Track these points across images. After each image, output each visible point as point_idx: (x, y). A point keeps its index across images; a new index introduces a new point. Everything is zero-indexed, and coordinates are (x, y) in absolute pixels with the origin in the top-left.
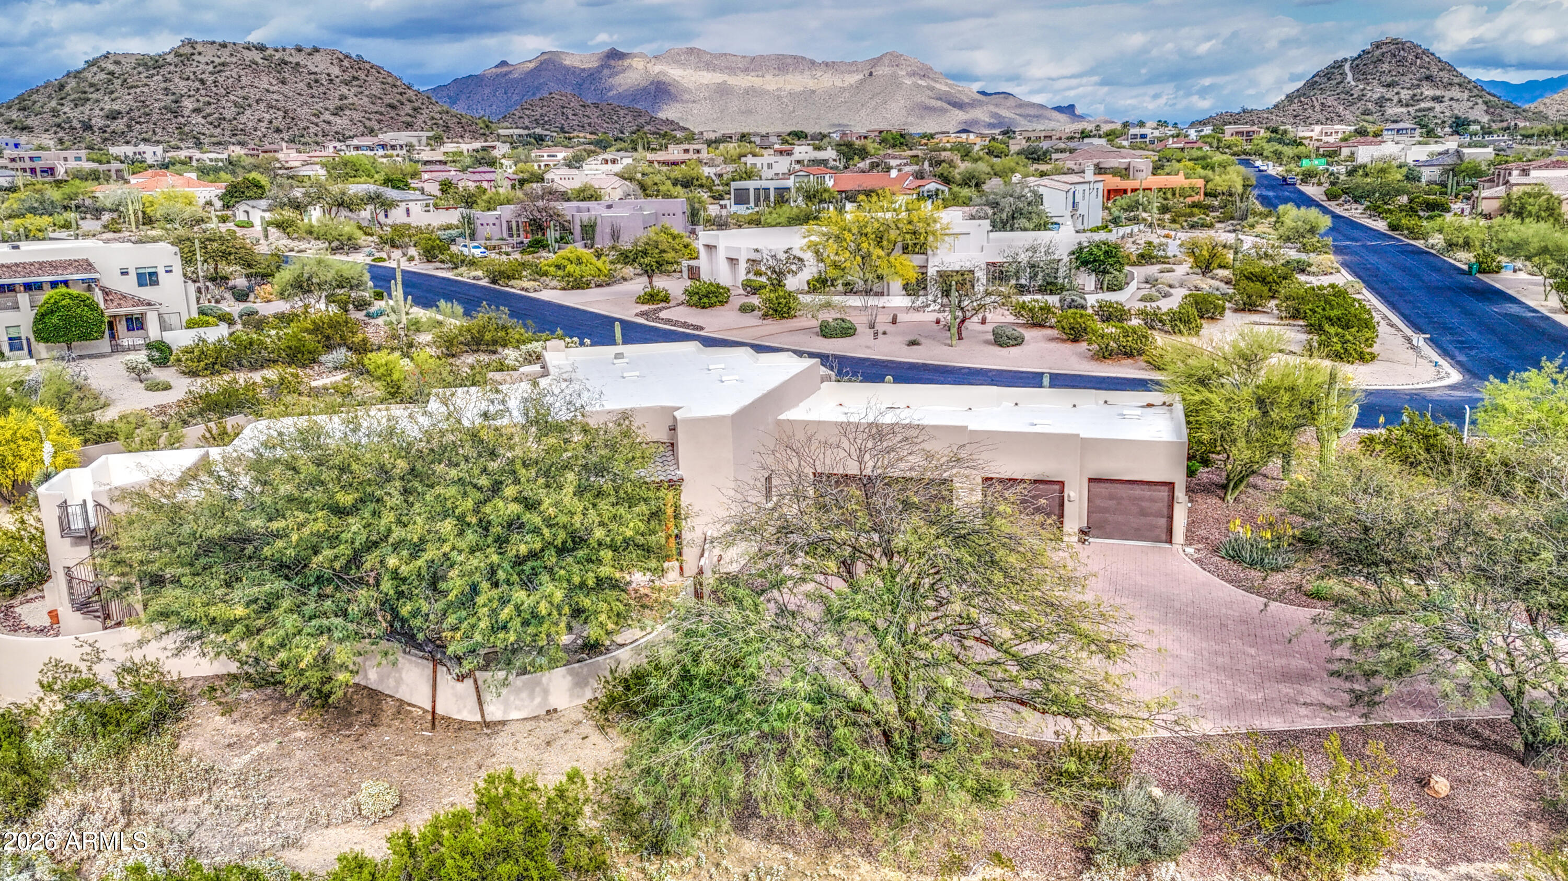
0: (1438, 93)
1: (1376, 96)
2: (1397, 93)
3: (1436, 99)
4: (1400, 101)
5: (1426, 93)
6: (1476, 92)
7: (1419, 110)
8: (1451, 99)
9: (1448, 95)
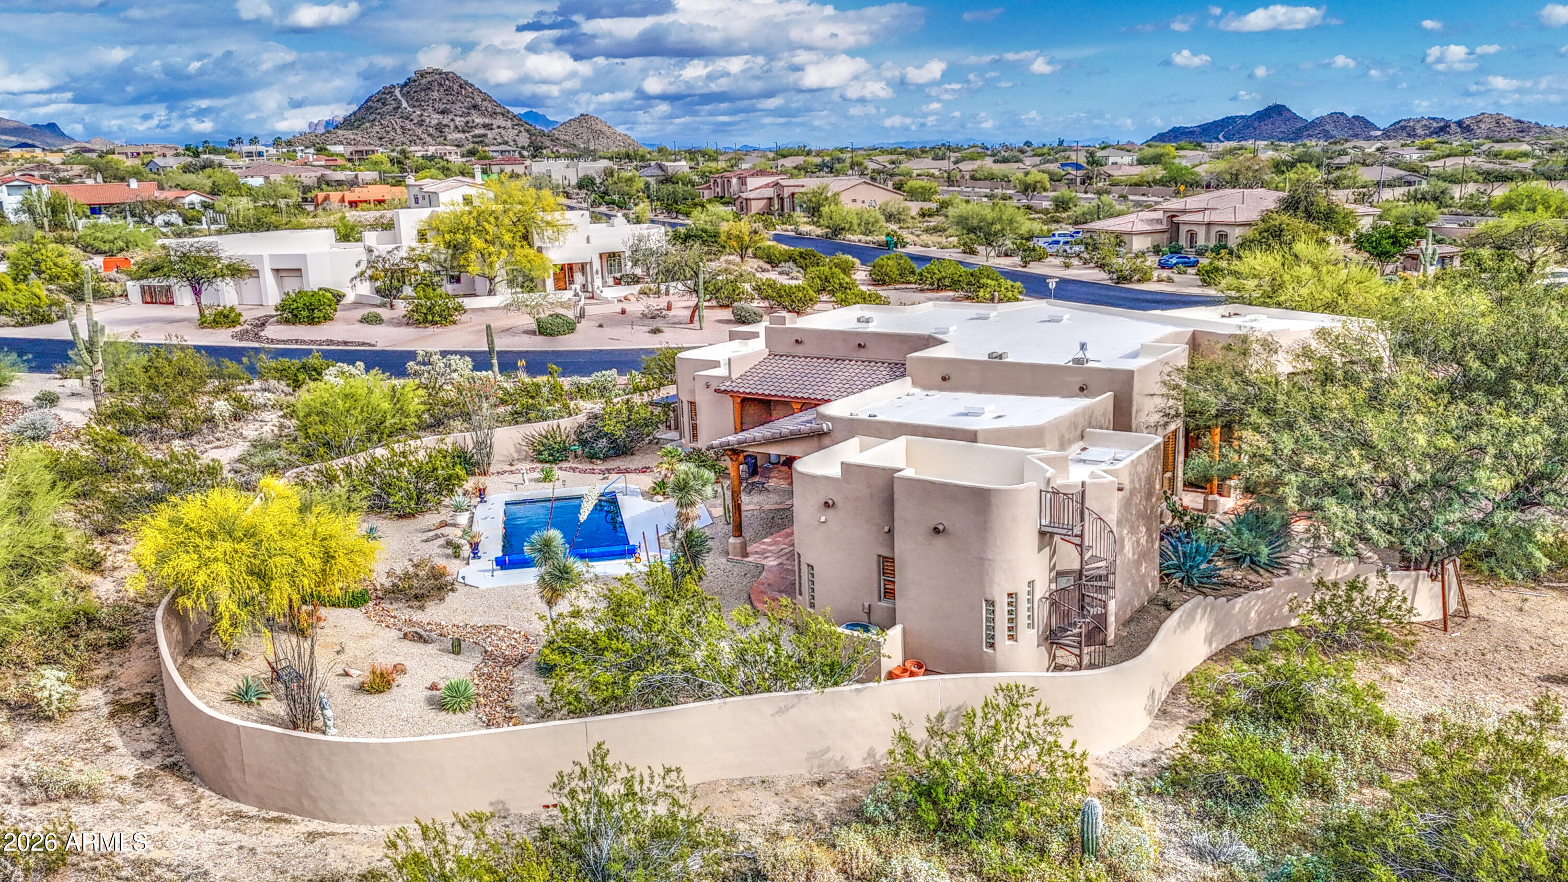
0: (487, 121)
1: (434, 122)
2: (452, 120)
3: (485, 126)
4: (456, 127)
5: (477, 121)
6: (516, 122)
7: (474, 136)
8: (499, 127)
9: (496, 123)
